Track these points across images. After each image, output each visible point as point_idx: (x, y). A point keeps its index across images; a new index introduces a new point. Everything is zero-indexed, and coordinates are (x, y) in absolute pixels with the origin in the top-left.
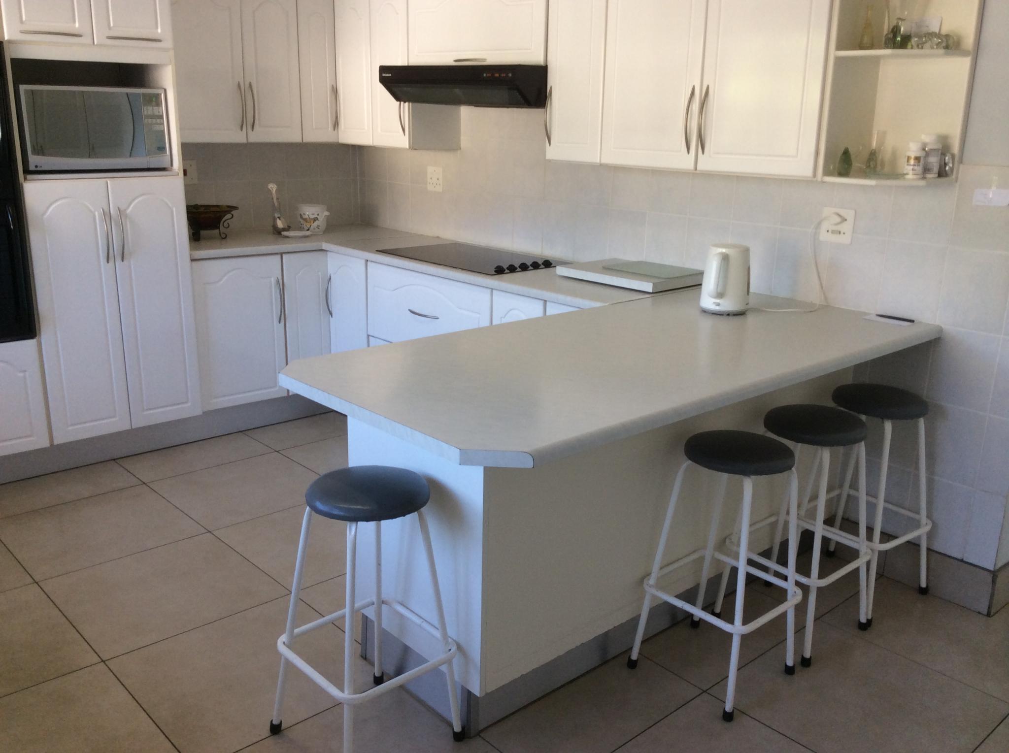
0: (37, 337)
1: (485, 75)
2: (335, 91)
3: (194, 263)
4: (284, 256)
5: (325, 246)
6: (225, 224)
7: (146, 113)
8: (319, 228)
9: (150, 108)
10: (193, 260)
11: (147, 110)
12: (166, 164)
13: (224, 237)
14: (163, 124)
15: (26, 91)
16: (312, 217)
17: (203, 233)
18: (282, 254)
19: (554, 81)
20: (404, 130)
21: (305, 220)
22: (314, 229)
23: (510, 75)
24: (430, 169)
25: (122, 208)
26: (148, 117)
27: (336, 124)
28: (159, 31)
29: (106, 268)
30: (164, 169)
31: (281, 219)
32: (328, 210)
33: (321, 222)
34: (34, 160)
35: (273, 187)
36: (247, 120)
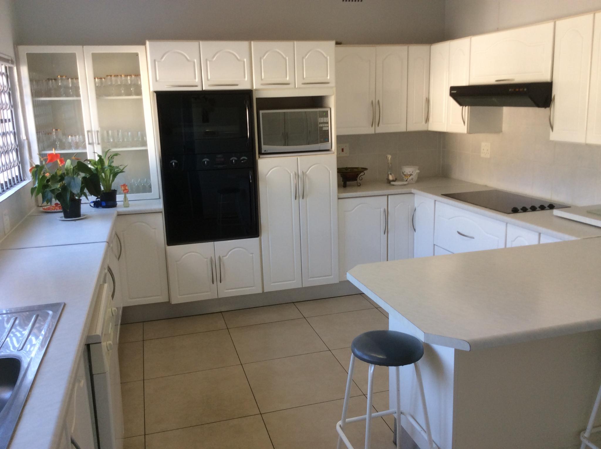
0: (260, 237)
1: (510, 90)
2: (428, 101)
3: (340, 200)
4: (389, 196)
5: (413, 191)
6: (361, 178)
7: (320, 121)
8: (412, 180)
9: (322, 119)
10: (339, 199)
11: (321, 119)
12: (329, 148)
13: (359, 185)
14: (328, 127)
15: (262, 113)
16: (409, 173)
17: (348, 183)
18: (388, 195)
19: (556, 92)
20: (464, 123)
21: (405, 175)
22: (410, 180)
23: (525, 90)
24: (483, 144)
25: (304, 171)
26: (322, 123)
27: (427, 120)
28: (329, 78)
29: (294, 202)
30: (328, 150)
31: (392, 174)
32: (419, 169)
33: (415, 176)
34: (264, 148)
35: (389, 157)
36: (375, 121)
